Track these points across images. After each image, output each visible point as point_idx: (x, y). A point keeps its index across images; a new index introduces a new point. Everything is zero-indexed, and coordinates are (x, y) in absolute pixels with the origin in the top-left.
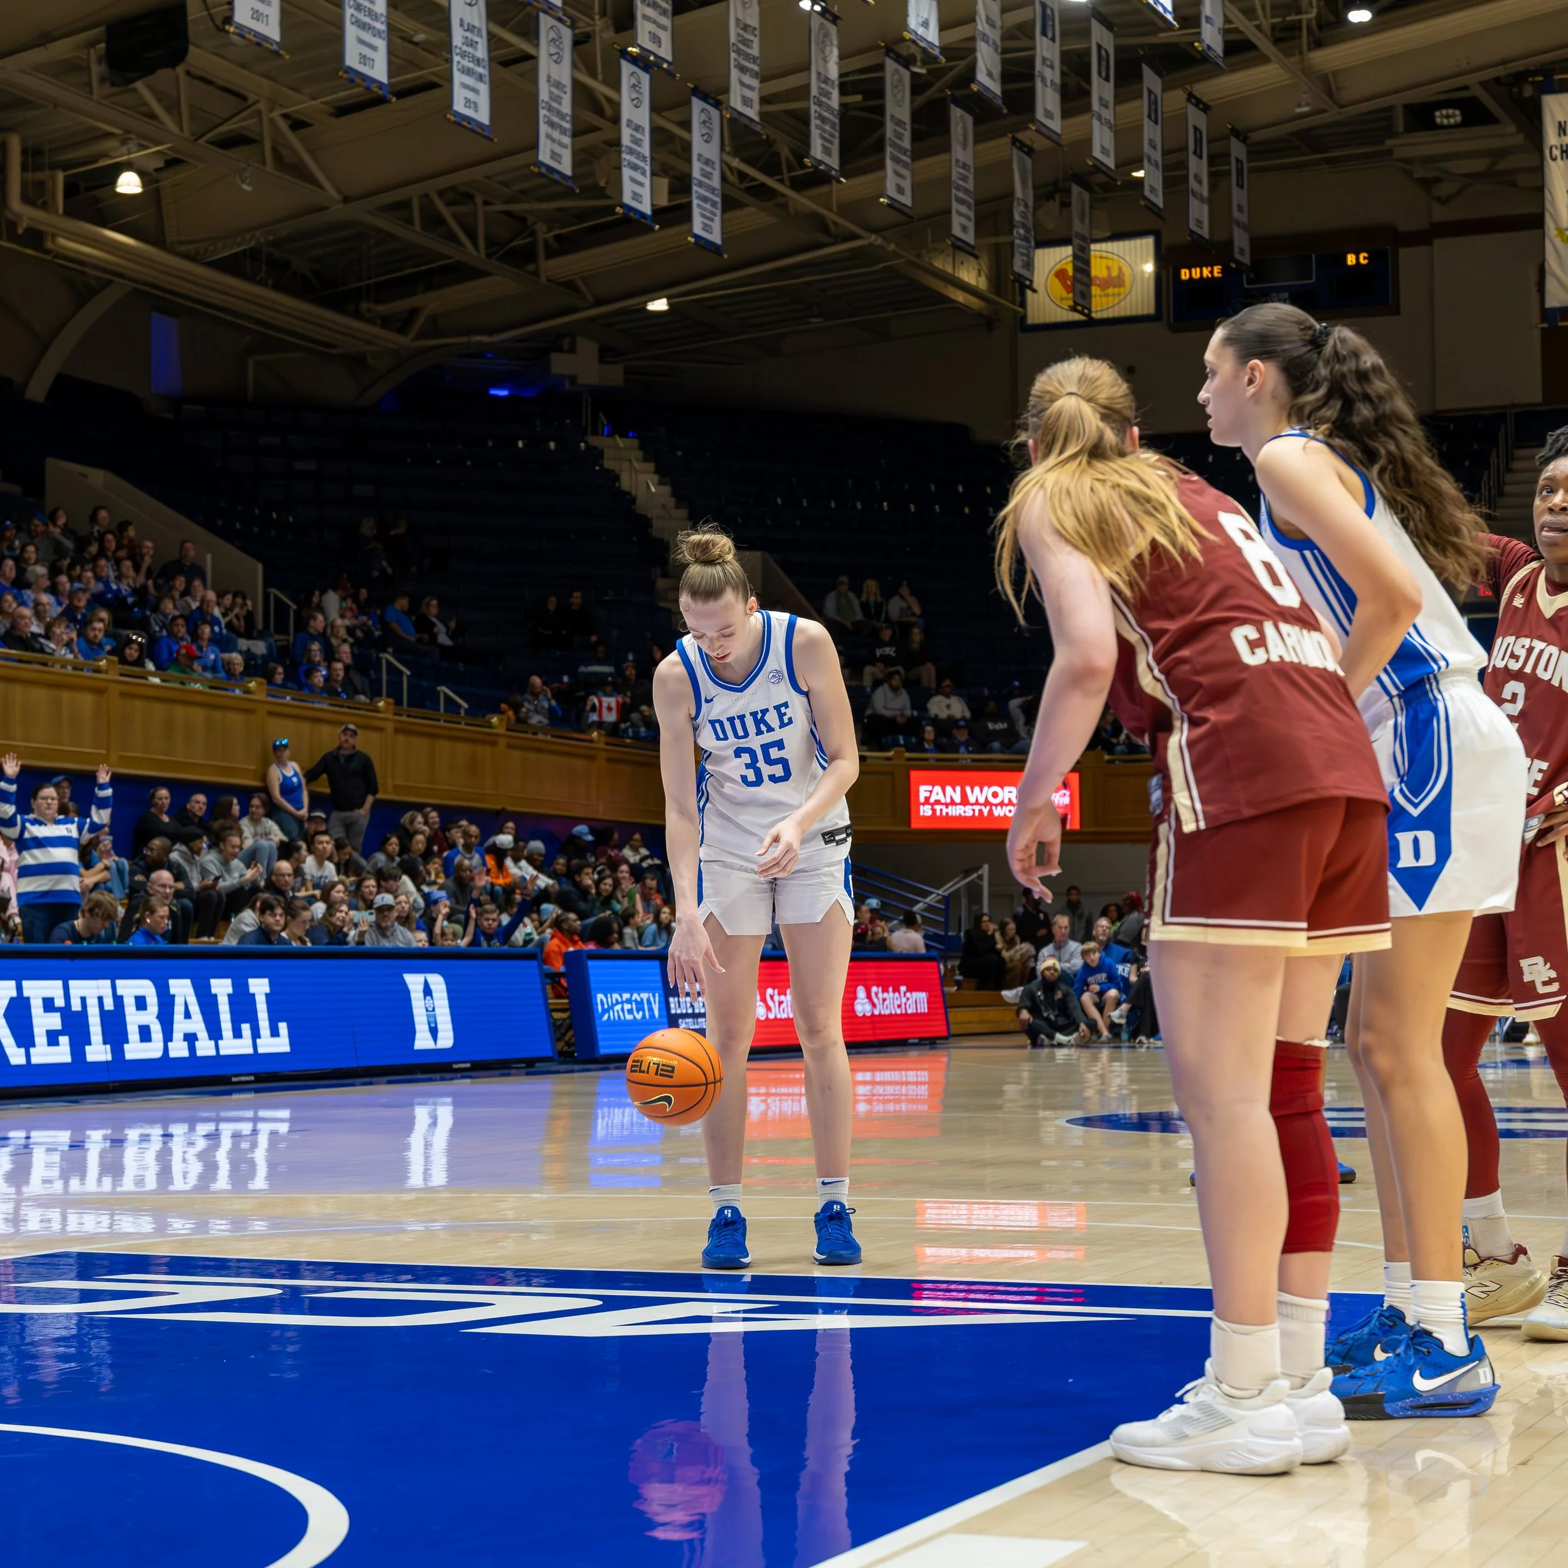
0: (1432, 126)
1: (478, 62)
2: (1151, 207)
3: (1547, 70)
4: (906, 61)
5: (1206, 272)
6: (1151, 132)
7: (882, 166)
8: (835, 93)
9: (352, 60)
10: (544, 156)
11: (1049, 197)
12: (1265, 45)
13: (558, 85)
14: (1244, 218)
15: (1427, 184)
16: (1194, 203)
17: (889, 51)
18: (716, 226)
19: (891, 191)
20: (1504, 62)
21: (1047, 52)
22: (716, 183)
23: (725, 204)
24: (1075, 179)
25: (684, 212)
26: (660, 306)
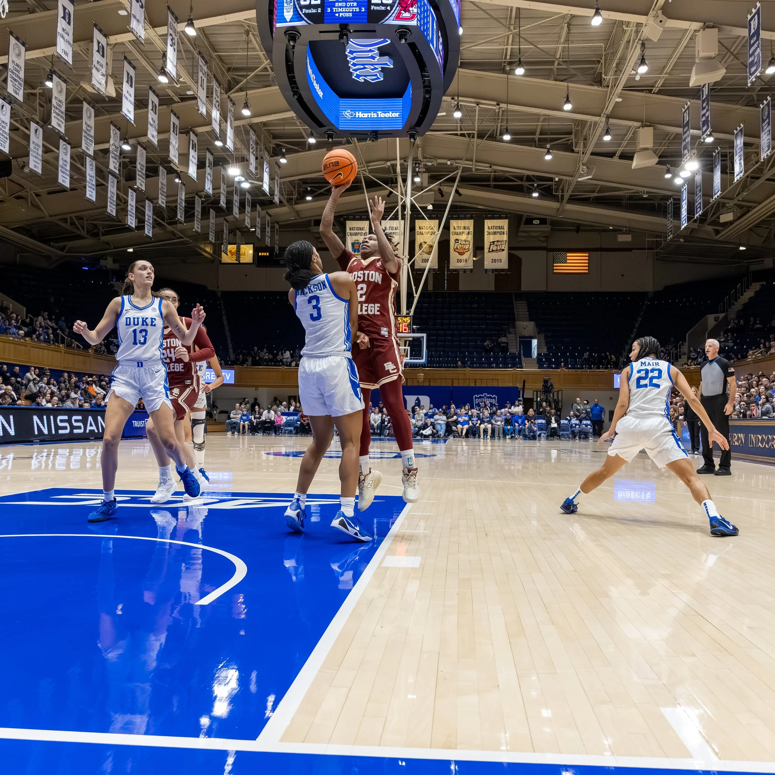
1: (93, 185)
2: (257, 238)
3: (348, 215)
4: (200, 197)
5: (265, 254)
6: (258, 220)
7: (194, 221)
8: (184, 203)
9: (60, 180)
10: (109, 210)
11: (231, 233)
12: (285, 202)
13: (113, 193)
14: (277, 243)
16: (267, 238)
17: (197, 194)
18: (151, 232)
19: (196, 228)
21: (236, 199)
22: (151, 222)
23: (153, 227)
24: (239, 229)
25: (143, 228)
26: (131, 250)
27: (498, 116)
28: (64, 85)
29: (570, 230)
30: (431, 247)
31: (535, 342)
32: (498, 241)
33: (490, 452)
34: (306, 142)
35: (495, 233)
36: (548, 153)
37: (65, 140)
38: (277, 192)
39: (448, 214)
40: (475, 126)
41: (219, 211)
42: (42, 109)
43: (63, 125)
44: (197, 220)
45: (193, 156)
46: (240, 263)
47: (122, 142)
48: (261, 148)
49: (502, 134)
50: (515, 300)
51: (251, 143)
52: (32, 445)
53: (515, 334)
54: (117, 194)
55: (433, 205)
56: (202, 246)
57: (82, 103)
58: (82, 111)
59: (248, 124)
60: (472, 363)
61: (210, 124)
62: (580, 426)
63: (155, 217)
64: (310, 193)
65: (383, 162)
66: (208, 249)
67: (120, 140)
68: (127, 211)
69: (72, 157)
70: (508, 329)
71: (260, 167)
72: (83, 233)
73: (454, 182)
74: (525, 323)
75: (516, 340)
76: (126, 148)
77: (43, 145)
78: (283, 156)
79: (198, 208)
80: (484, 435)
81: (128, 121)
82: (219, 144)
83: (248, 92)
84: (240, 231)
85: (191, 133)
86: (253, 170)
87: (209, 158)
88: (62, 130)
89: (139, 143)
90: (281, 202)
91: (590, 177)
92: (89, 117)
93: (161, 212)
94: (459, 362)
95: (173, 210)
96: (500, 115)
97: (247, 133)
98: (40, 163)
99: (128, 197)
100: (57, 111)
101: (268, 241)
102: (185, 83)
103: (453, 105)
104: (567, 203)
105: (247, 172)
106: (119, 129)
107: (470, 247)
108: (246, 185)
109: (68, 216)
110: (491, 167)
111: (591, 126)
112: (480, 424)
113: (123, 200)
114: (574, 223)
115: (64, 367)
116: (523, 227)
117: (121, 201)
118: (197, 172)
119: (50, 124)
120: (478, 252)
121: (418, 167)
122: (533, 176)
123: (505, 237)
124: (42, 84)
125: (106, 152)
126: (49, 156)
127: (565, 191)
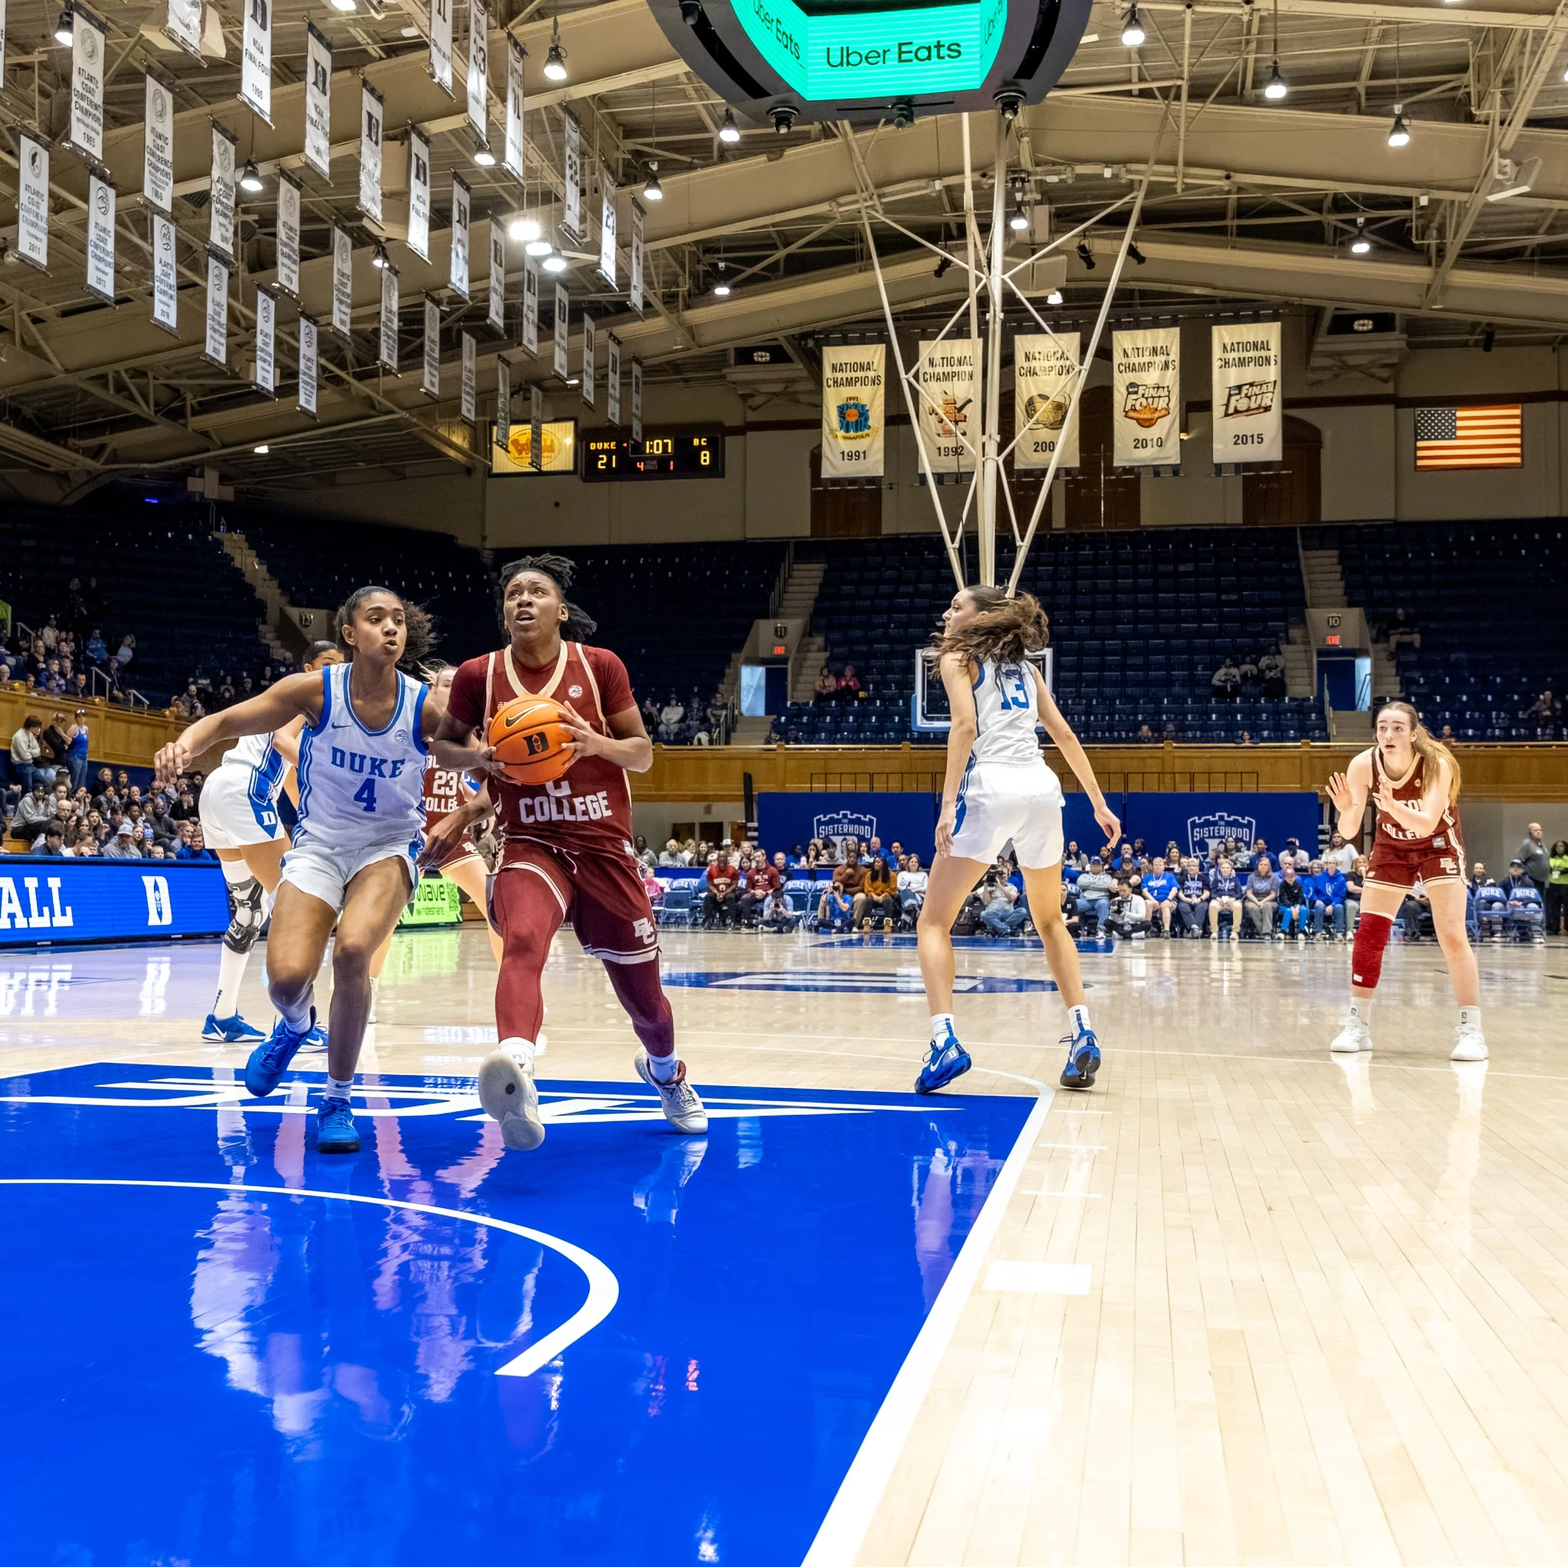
0: (751, 361)
1: (170, 287)
2: (586, 403)
3: (827, 332)
4: (437, 302)
5: (606, 445)
6: (588, 356)
7: (422, 367)
8: (396, 320)
9: (91, 281)
10: (209, 350)
11: (518, 393)
12: (658, 305)
13: (219, 305)
14: (638, 413)
15: (744, 397)
16: (611, 402)
17: (428, 295)
18: (314, 400)
19: (427, 384)
20: (801, 325)
21: (530, 302)
22: (314, 373)
23: (320, 388)
24: (538, 383)
25: (293, 390)
26: (263, 450)
27: (1249, 32)
28: (99, 37)
29: (1465, 344)
30: (1061, 408)
31: (1364, 667)
32: (1252, 385)
33: (1239, 977)
34: (711, 139)
35: (1242, 362)
36: (1398, 127)
37: (102, 177)
38: (637, 279)
39: (1108, 317)
40: (1181, 65)
41: (487, 336)
42: (46, 102)
43: (99, 140)
44: (431, 365)
45: (418, 198)
46: (541, 473)
47: (241, 172)
48: (592, 165)
49: (1258, 83)
50: (1305, 549)
51: (568, 151)
52: (35, 953)
53: (1307, 643)
54: (230, 307)
55: (1060, 290)
56: (443, 431)
57: (144, 81)
58: (143, 101)
59: (560, 105)
60: (1182, 728)
61: (464, 109)
62: (1505, 903)
63: (323, 361)
64: (724, 277)
65: (922, 183)
66: (458, 439)
67: (237, 167)
68: (254, 350)
69: (119, 221)
70: (1286, 632)
71: (591, 214)
72: (146, 410)
73: (1125, 224)
74: (1334, 613)
75: (1310, 661)
76: (252, 186)
77: (52, 195)
78: (653, 180)
79: (432, 332)
80: (1220, 929)
81: (255, 117)
82: (484, 160)
83: (561, 18)
84: (541, 388)
85: (414, 137)
86: (576, 226)
87: (460, 197)
88: (97, 152)
89: (283, 173)
90: (647, 304)
91: (1525, 189)
92: (161, 115)
93: (339, 348)
94: (1145, 728)
95: (368, 341)
96: (1255, 29)
97: (558, 127)
98: (44, 238)
99: (255, 312)
100: (84, 104)
101: (613, 410)
102: (397, 7)
103: (1118, 12)
104: (1456, 266)
105: (558, 230)
106: (233, 140)
107: (1171, 405)
108: (556, 266)
109: (109, 369)
110: (1228, 177)
111: (1523, 43)
112: (1208, 900)
113: (243, 322)
114: (1475, 325)
115: (106, 755)
116: (1326, 343)
117: (238, 323)
118: (430, 239)
119: (67, 138)
120: (1194, 416)
121: (1022, 190)
122: (1355, 196)
123: (1272, 373)
124: (46, 38)
125: (202, 199)
126: (63, 220)
127: (1450, 233)
